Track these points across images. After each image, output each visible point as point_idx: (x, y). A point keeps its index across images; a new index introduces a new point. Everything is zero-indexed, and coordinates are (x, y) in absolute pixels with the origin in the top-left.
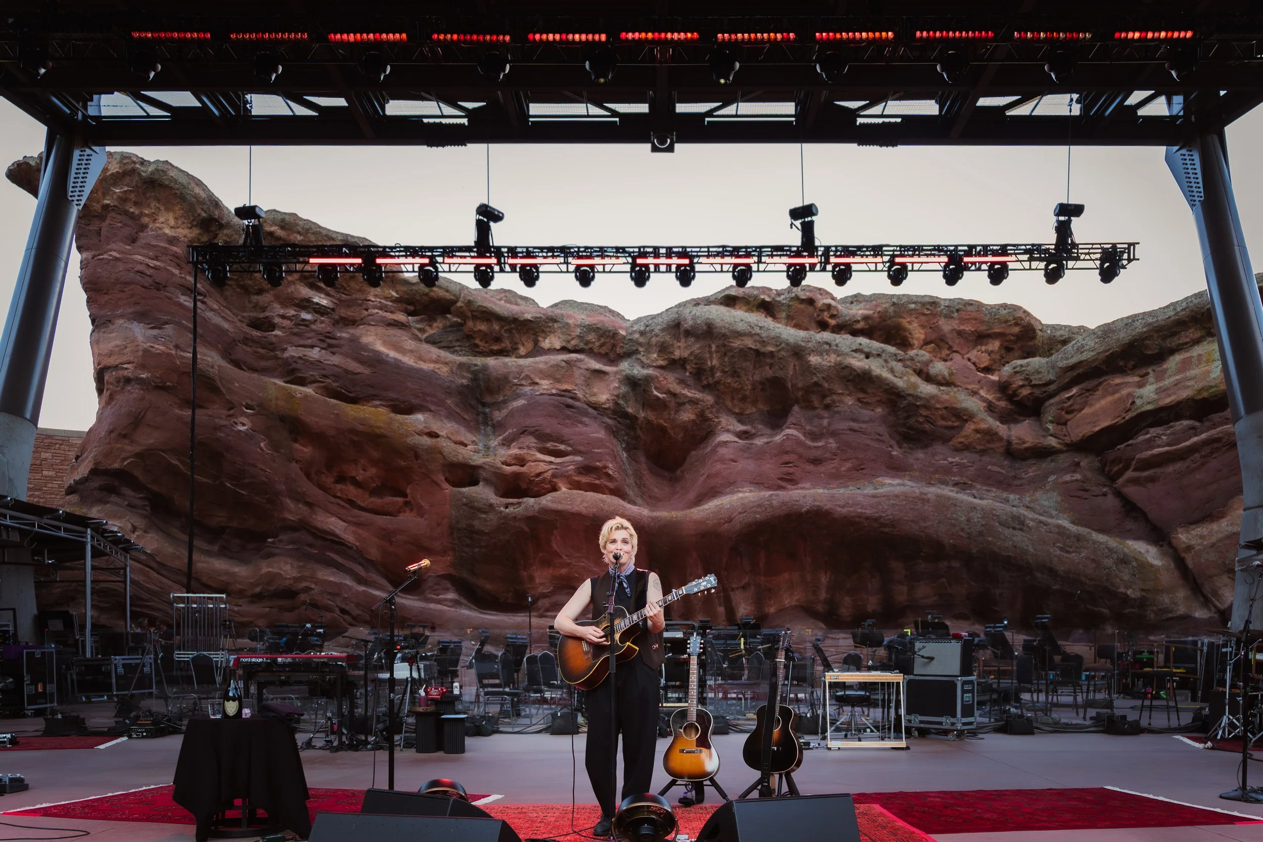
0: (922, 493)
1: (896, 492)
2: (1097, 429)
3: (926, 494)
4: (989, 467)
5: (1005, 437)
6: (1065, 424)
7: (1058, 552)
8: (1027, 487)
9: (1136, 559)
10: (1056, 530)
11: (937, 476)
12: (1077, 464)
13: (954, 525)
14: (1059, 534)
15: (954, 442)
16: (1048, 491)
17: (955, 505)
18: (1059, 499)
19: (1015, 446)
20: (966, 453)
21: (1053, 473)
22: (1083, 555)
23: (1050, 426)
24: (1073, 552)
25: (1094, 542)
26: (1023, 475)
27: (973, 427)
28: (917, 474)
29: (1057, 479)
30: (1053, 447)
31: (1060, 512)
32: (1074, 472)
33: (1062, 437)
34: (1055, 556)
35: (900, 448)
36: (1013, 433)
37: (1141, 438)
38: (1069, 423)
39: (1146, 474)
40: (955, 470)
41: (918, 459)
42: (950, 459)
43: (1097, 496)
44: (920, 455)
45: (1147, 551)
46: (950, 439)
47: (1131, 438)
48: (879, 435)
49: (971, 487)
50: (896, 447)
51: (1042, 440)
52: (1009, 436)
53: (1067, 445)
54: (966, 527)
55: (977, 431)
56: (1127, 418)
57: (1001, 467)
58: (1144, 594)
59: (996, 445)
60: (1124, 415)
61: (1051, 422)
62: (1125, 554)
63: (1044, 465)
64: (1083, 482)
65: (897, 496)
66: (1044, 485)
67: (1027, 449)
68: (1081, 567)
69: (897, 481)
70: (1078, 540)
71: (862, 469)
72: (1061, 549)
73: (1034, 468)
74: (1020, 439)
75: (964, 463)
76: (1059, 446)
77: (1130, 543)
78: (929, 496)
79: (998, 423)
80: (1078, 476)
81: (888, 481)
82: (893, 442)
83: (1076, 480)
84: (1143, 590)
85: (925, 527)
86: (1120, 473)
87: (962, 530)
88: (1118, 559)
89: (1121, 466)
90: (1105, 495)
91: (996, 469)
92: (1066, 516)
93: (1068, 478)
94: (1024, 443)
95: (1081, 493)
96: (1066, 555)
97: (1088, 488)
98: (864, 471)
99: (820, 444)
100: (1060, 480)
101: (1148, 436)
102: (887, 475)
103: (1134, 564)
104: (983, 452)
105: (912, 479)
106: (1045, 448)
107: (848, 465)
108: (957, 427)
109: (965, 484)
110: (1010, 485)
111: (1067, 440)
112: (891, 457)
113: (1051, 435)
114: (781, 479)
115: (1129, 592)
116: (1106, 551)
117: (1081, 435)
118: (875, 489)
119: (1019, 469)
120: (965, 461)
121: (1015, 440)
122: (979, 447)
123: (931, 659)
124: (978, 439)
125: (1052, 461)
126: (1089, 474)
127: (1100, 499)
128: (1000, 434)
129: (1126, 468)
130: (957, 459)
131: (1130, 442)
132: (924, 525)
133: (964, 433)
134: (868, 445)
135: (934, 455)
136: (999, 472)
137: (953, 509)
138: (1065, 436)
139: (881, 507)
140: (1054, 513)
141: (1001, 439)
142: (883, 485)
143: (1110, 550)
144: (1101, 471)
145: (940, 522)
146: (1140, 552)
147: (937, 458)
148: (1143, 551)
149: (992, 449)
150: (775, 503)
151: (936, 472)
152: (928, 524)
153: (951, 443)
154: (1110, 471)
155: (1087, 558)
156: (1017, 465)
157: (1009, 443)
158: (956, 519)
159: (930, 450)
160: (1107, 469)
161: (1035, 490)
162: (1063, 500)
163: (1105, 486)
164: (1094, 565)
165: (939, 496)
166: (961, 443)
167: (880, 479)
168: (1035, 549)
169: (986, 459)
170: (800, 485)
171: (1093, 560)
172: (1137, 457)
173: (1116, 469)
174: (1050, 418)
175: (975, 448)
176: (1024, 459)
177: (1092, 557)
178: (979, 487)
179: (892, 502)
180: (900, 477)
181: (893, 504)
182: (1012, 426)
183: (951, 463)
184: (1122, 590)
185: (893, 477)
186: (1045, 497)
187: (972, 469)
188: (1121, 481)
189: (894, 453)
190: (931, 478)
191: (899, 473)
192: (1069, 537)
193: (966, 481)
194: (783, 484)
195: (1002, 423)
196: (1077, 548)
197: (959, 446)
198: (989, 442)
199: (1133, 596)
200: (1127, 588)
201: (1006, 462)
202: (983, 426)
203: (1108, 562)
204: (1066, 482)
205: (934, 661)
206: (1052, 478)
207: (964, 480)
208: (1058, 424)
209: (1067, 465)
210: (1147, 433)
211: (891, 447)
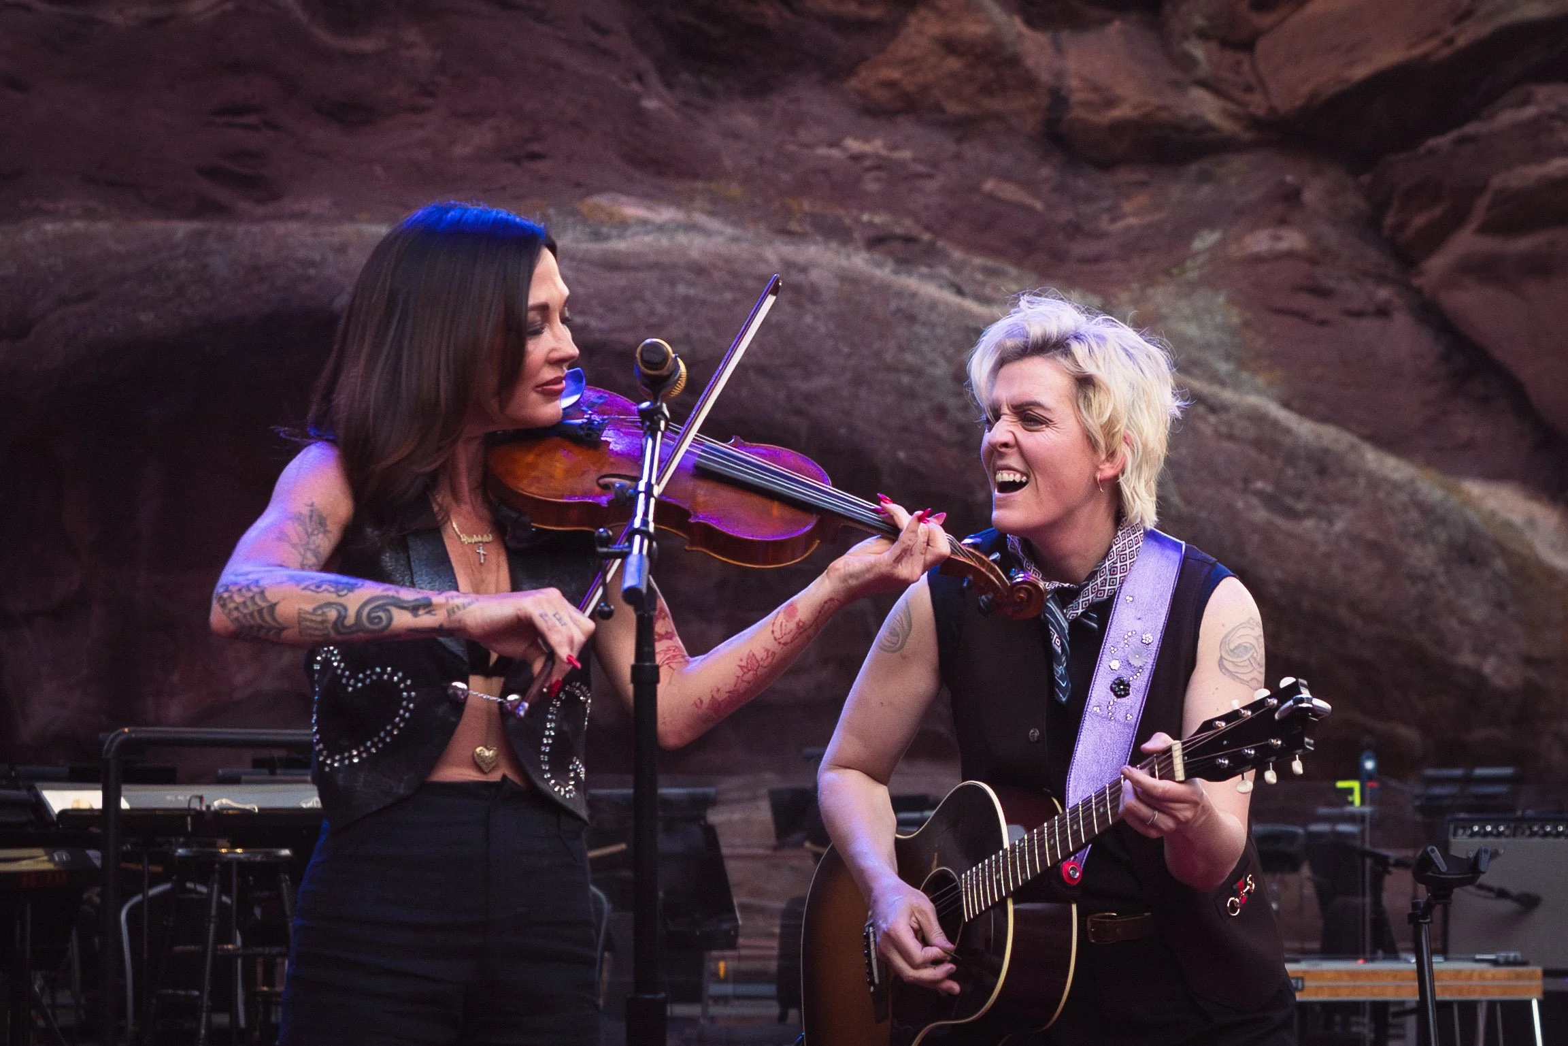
0: (788, 265)
1: (694, 254)
2: (1360, 72)
3: (804, 269)
4: (989, 185)
5: (1045, 77)
6: (1248, 46)
7: (1261, 514)
8: (1117, 266)
9: (1504, 551)
10: (1252, 432)
11: (806, 206)
12: (1292, 197)
13: (911, 394)
14: (1258, 444)
15: (867, 78)
16: (1192, 286)
17: (911, 319)
18: (1235, 319)
19: (1078, 113)
20: (907, 127)
21: (1209, 223)
22: (1339, 526)
23: (1198, 50)
24: (1308, 514)
25: (1375, 482)
26: (1104, 223)
27: (934, 28)
28: (735, 190)
29: (1223, 243)
30: (1210, 128)
31: (1241, 364)
32: (1283, 222)
33: (1238, 94)
34: (1255, 528)
35: (669, 85)
36: (1072, 63)
37: (1507, 117)
38: (1262, 45)
39: (1523, 244)
40: (871, 185)
41: (736, 136)
42: (854, 145)
43: (1359, 314)
44: (744, 120)
45: (1531, 522)
46: (850, 71)
47: (1472, 115)
48: (597, 27)
49: (930, 255)
50: (653, 78)
51: (1170, 98)
52: (1060, 75)
53: (1254, 123)
54: (951, 402)
55: (950, 46)
56: (1462, 41)
57: (1030, 186)
58: (1532, 674)
59: (1014, 104)
60: (1450, 31)
61: (1203, 35)
62: (1471, 530)
63: (1176, 191)
64: (1314, 262)
65: (699, 270)
66: (1180, 263)
67: (1119, 128)
68: (1335, 569)
69: (667, 214)
70: (1322, 471)
71: (534, 157)
72: (1270, 501)
73: (1141, 199)
74: (1096, 89)
75: (902, 164)
76: (1227, 126)
77: (1474, 488)
78: (815, 275)
79: (1018, 24)
80: (1293, 240)
81: (632, 210)
82: (644, 63)
83: (1290, 254)
84: (1529, 661)
85: (810, 398)
86: (1435, 237)
87: (941, 412)
88: (1451, 544)
89: (1438, 211)
90: (1383, 312)
91: (1010, 192)
92: (1260, 381)
93: (1260, 242)
94: (1110, 103)
95: (1304, 302)
96: (1281, 522)
97: (1331, 283)
98: (542, 166)
99: (367, 45)
100: (1234, 250)
101: (1530, 111)
102: (627, 189)
103: (1499, 564)
104: (964, 128)
105: (720, 207)
106: (1179, 128)
107: (481, 136)
108: (877, 24)
109: (909, 240)
110: (1059, 257)
111: (1257, 104)
112: (640, 117)
113: (1203, 83)
114: (213, 173)
115: (1489, 666)
116: (1414, 515)
117: (1305, 89)
118: (597, 236)
119: (1089, 199)
120: (906, 154)
121: (1077, 90)
122: (955, 108)
123: (1529, 902)
124: (952, 75)
125: (1205, 177)
126: (1331, 236)
127: (1369, 327)
128: (1030, 62)
129: (1455, 220)
130: (876, 146)
131: (1470, 129)
132: (805, 386)
133: (901, 48)
134: (559, 67)
135: (793, 123)
136: (1020, 206)
137: (902, 330)
138: (1249, 89)
139: (640, 308)
140: (1224, 367)
141: (1029, 83)
142: (623, 225)
143: (1426, 510)
144: (1370, 224)
145: (859, 380)
146: (1508, 525)
147: (804, 135)
148: (1517, 519)
149: (998, 117)
150: (219, 265)
151: (803, 187)
152: (823, 381)
153: (853, 83)
154: (1400, 226)
155: (1355, 539)
156: (1082, 184)
157: (1059, 99)
158: (915, 372)
159: (779, 102)
160: (1390, 220)
161: (1149, 280)
162: (1246, 324)
163: (1381, 279)
164: (1377, 565)
165: (848, 279)
166: (891, 84)
167: (602, 200)
168: (1188, 502)
169: (975, 151)
170: (289, 204)
171: (1374, 547)
172: (1497, 182)
173: (1420, 220)
174: (1199, 21)
175: (939, 108)
176: (1107, 164)
177: (1371, 535)
178: (957, 254)
179: (681, 290)
180: (675, 200)
181: (687, 301)
182: (1065, 35)
183: (857, 158)
184: (1466, 658)
185: (651, 197)
186: (1184, 307)
187: (931, 185)
188: (1437, 264)
189: (651, 104)
190: (789, 213)
191: (678, 186)
192: (1291, 458)
193: (916, 231)
194: (221, 194)
195: (1029, 22)
196: (1319, 499)
197: (882, 95)
198: (987, 90)
199: (1499, 682)
200: (1482, 651)
201: (1045, 172)
202: (973, 29)
203: (1423, 556)
204: (1258, 259)
205: (1538, 914)
206: (1206, 240)
207: (906, 226)
208: (1225, 44)
209: (1253, 196)
210: (1526, 101)
211: (640, 78)
